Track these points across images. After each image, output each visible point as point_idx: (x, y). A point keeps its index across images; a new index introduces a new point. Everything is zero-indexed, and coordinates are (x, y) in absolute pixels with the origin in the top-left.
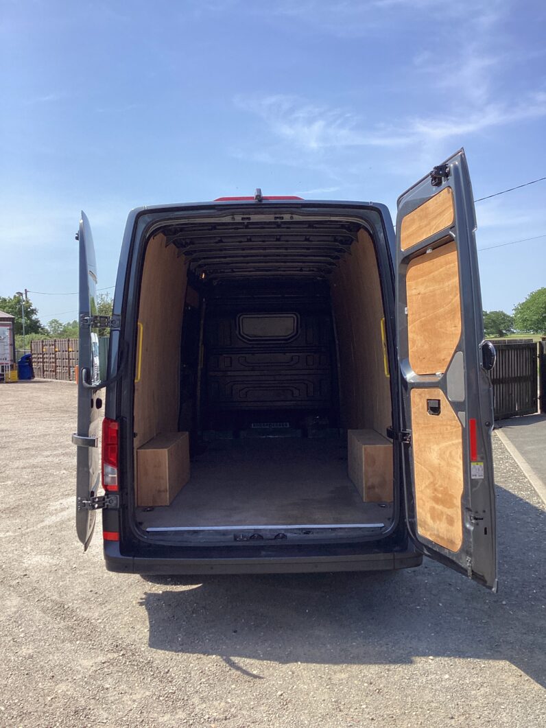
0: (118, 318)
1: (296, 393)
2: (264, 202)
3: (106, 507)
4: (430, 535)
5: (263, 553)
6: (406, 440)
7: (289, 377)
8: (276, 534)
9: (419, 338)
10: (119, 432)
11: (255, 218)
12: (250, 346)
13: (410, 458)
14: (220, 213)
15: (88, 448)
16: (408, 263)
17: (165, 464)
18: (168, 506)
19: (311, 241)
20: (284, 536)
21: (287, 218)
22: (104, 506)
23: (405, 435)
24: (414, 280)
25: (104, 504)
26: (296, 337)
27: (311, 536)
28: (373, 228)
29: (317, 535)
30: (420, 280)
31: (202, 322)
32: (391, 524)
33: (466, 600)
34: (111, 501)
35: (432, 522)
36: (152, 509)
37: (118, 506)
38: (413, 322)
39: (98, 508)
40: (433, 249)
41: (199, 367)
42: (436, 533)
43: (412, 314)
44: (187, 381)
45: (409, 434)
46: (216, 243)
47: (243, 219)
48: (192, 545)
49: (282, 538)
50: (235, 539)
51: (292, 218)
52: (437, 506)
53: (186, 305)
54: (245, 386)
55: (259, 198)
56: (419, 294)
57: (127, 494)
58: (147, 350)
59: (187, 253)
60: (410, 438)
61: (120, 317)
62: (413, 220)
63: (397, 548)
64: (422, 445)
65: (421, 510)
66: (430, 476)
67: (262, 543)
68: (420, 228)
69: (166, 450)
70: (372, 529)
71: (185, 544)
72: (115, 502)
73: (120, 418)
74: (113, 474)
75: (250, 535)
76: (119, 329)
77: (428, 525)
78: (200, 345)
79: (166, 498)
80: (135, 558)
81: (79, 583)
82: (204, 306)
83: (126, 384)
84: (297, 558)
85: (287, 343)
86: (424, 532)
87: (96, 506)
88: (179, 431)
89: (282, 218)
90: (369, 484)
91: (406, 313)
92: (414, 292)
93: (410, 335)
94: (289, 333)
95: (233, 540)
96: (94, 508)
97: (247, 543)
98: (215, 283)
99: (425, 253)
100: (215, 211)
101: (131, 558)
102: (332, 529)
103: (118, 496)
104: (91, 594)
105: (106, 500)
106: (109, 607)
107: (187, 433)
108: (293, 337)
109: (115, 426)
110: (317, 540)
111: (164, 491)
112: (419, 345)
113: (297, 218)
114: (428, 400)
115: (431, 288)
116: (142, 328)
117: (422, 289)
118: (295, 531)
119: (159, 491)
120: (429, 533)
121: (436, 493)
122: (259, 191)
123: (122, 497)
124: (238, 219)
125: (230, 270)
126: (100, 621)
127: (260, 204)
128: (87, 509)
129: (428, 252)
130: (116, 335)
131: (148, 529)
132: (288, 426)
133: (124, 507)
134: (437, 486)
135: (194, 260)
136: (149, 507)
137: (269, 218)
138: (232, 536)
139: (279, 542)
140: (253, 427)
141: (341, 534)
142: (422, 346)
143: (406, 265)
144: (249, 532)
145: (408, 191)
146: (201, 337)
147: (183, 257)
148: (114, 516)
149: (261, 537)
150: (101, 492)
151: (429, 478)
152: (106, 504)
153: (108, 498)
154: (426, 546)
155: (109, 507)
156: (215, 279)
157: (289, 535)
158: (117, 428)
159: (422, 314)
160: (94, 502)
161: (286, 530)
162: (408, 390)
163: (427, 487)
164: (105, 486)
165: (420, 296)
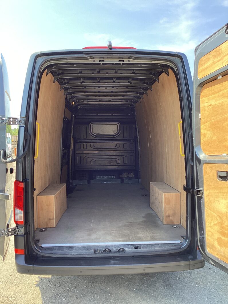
0: (23, 119)
1: (119, 161)
2: (113, 50)
3: (16, 234)
4: (218, 254)
5: (112, 262)
6: (199, 195)
7: (114, 154)
8: (119, 249)
9: (209, 132)
10: (24, 189)
11: (107, 61)
12: (96, 139)
13: (202, 206)
14: (86, 56)
15: (5, 200)
16: (202, 87)
17: (53, 204)
18: (54, 228)
19: (132, 83)
20: (124, 250)
21: (126, 61)
22: (15, 234)
23: (198, 191)
24: (207, 97)
25: (15, 232)
26: (119, 134)
27: (139, 250)
28: (177, 68)
29: (143, 249)
30: (211, 96)
31: (72, 127)
32: (186, 242)
33: (221, 279)
34: (19, 231)
35: (219, 247)
36: (46, 229)
37: (24, 234)
38: (204, 123)
39: (12, 235)
40: (222, 77)
41: (71, 149)
42: (222, 254)
43: (204, 118)
44: (65, 156)
45: (201, 191)
46: (81, 83)
47: (100, 61)
48: (69, 256)
49: (122, 251)
50: (95, 253)
51: (129, 61)
52: (223, 238)
53: (65, 118)
54: (94, 158)
55: (110, 47)
56: (210, 105)
57: (29, 225)
58: (43, 139)
59: (65, 89)
60: (202, 194)
61: (25, 119)
62: (208, 59)
63: (190, 257)
64: (211, 199)
65: (210, 238)
66: (218, 218)
67: (111, 255)
68: (214, 63)
69: (54, 196)
70: (175, 245)
71: (65, 256)
72: (22, 231)
73: (25, 180)
74: (20, 214)
75: (104, 249)
76: (24, 126)
77: (216, 248)
78: (71, 138)
79: (53, 223)
80: (34, 266)
81: (5, 270)
82: (73, 119)
83: (29, 159)
84: (133, 265)
85: (114, 138)
86: (212, 251)
87: (10, 234)
88: (61, 183)
89: (123, 61)
90: (167, 214)
91: (200, 117)
92: (206, 104)
93: (202, 131)
94: (115, 132)
95: (93, 252)
96: (8, 235)
97: (102, 255)
98: (79, 107)
99: (217, 79)
100: (83, 55)
101: (32, 266)
102: (151, 245)
103: (24, 227)
104: (11, 277)
105: (16, 230)
106: (20, 287)
107: (66, 184)
108: (117, 134)
109: (22, 185)
110: (143, 252)
111: (52, 219)
112: (209, 137)
113: (132, 61)
114: (217, 171)
115: (220, 101)
116: (39, 126)
117: (213, 102)
118: (130, 247)
119: (50, 219)
120: (216, 253)
121: (223, 229)
122: (110, 43)
123: (26, 227)
124: (97, 61)
125: (86, 101)
126: (14, 298)
127: (110, 51)
128: (4, 237)
129: (219, 78)
130: (23, 129)
131: (43, 246)
132: (114, 178)
133: (27, 233)
134: (224, 225)
135: (69, 93)
136: (44, 228)
137: (116, 61)
138: (92, 251)
139: (121, 254)
140: (97, 178)
141: (157, 248)
142: (211, 138)
143: (200, 88)
144: (103, 247)
145: (204, 42)
146: (72, 134)
147: (63, 91)
148: (21, 240)
149: (110, 251)
150: (13, 225)
151: (217, 220)
152: (16, 232)
153: (17, 228)
154: (211, 259)
155: (18, 234)
156: (79, 105)
157: (127, 249)
158: (23, 187)
159: (213, 118)
160: (9, 231)
161: (125, 245)
162: (201, 164)
163: (215, 225)
164: (16, 222)
165: (211, 107)
